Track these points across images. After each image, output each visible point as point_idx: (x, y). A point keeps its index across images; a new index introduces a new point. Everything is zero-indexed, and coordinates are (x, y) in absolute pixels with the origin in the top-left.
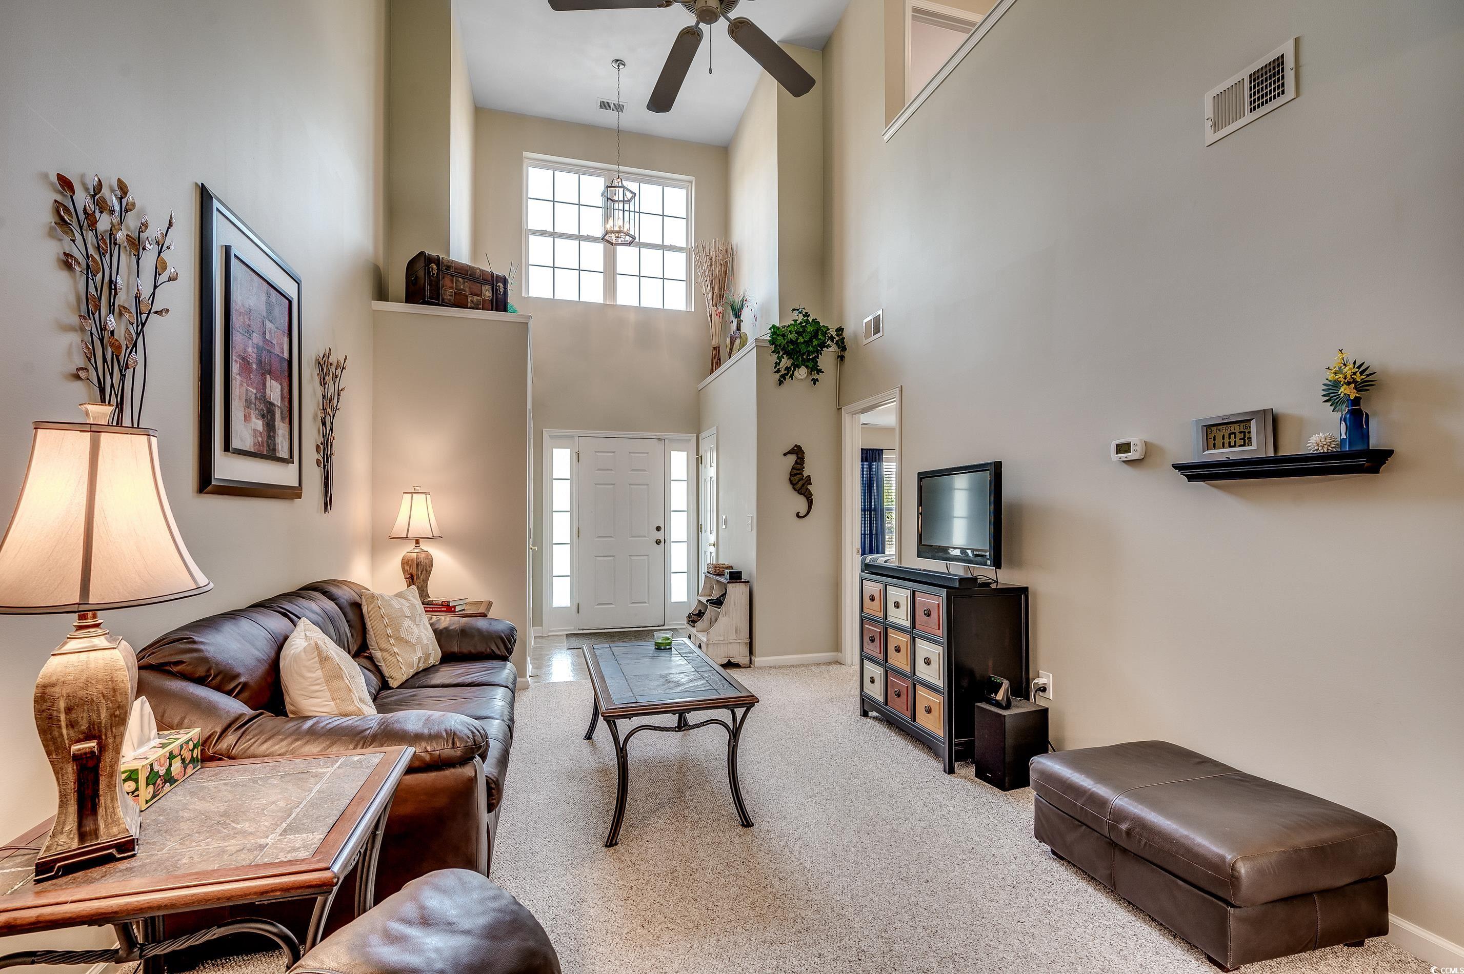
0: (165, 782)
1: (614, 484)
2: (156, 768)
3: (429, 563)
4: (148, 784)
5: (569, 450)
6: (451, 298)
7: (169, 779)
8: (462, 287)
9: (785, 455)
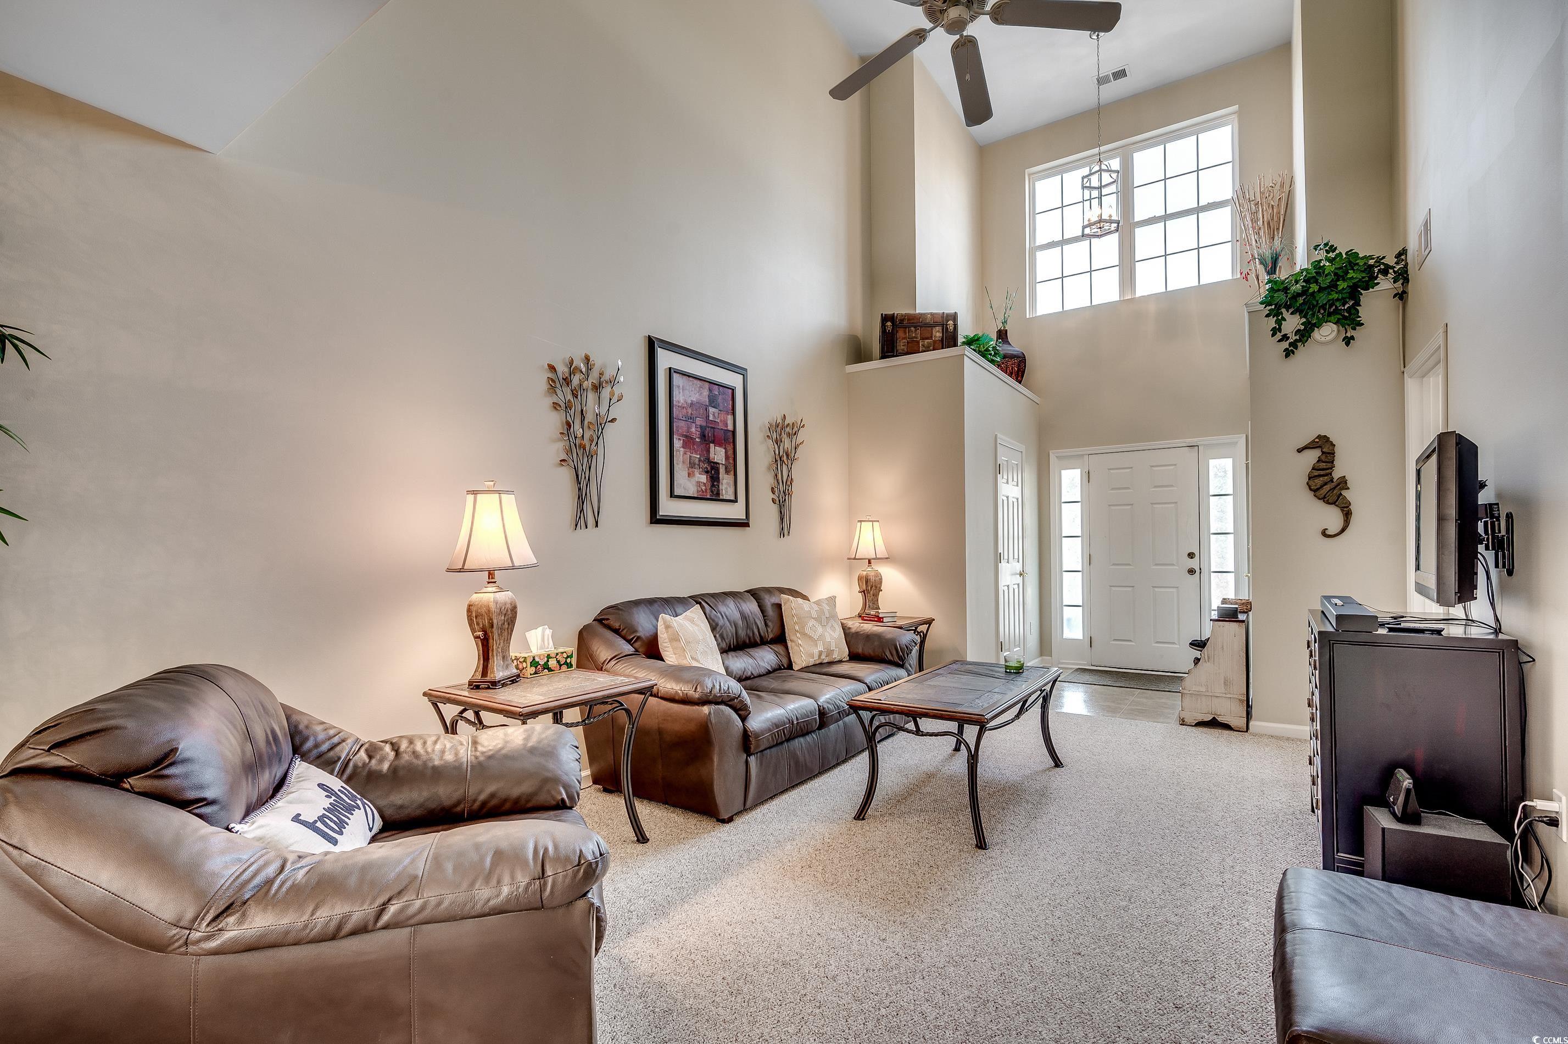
0: (544, 669)
1: (1132, 505)
2: (537, 659)
3: (877, 579)
4: (531, 666)
5: (1079, 471)
6: (904, 347)
7: (546, 667)
8: (914, 335)
9: (1299, 451)
